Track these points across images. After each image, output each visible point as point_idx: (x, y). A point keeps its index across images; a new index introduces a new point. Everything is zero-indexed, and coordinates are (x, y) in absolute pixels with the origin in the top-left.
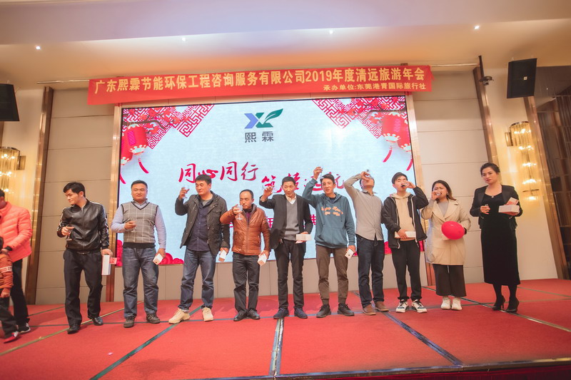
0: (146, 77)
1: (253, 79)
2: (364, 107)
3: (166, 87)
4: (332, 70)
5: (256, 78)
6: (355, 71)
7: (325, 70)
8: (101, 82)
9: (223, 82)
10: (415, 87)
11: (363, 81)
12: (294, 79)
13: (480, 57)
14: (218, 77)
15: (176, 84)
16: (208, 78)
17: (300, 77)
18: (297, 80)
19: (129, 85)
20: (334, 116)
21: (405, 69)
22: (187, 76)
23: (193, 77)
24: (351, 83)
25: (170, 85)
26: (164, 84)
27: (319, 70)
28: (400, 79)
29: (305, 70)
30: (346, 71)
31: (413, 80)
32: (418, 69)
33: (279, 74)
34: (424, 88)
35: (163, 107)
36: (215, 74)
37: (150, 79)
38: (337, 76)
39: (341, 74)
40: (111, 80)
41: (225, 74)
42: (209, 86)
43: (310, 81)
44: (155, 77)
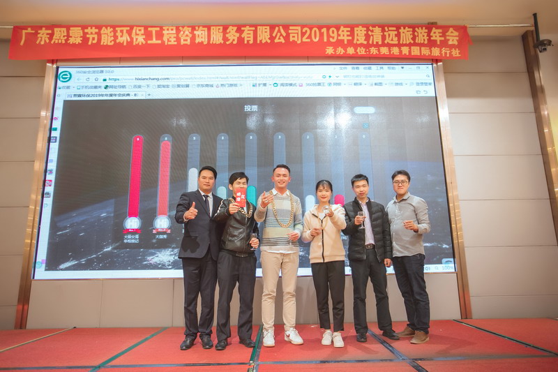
0: (91, 27)
1: (233, 36)
3: (118, 41)
4: (338, 28)
5: (238, 35)
6: (368, 30)
7: (328, 27)
8: (29, 30)
9: (193, 38)
10: (446, 53)
11: (377, 43)
12: (287, 38)
13: (535, 15)
14: (187, 31)
15: (132, 39)
16: (174, 32)
18: (291, 39)
19: (68, 36)
21: (434, 30)
22: (146, 28)
23: (154, 30)
24: (361, 45)
25: (123, 39)
26: (116, 37)
27: (320, 27)
28: (426, 42)
29: (303, 26)
30: (356, 29)
31: (444, 44)
32: (451, 29)
33: (268, 30)
34: (458, 55)
36: (183, 27)
37: (97, 30)
38: (344, 35)
39: (349, 33)
40: (44, 29)
41: (197, 28)
42: (176, 43)
43: (309, 40)
44: (104, 28)
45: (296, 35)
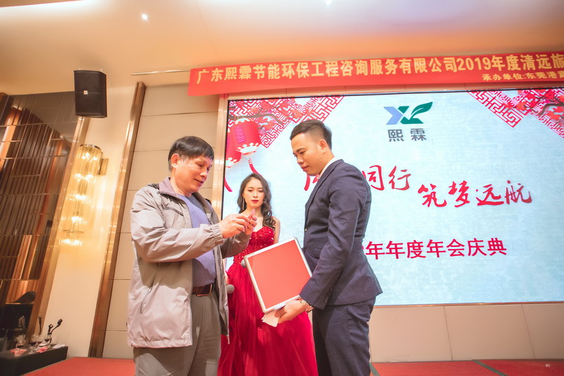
0: (259, 64)
1: (391, 68)
2: (536, 100)
3: (283, 76)
4: (490, 58)
5: (396, 66)
6: (519, 58)
7: (481, 58)
8: (204, 71)
9: (354, 71)
11: (531, 69)
12: (443, 67)
14: (349, 64)
15: (296, 73)
16: (336, 65)
17: (450, 65)
18: (448, 69)
19: (238, 73)
20: (499, 111)
22: (309, 63)
23: (317, 64)
24: (516, 72)
25: (289, 73)
26: (281, 72)
27: (473, 58)
29: (457, 57)
30: (507, 58)
33: (425, 61)
35: (278, 98)
36: (344, 61)
37: (264, 67)
38: (497, 63)
39: (502, 62)
40: (217, 69)
41: (357, 61)
42: (338, 75)
43: (464, 69)
44: (270, 65)
45: (451, 65)
